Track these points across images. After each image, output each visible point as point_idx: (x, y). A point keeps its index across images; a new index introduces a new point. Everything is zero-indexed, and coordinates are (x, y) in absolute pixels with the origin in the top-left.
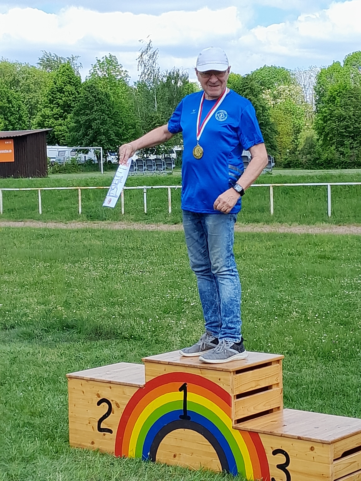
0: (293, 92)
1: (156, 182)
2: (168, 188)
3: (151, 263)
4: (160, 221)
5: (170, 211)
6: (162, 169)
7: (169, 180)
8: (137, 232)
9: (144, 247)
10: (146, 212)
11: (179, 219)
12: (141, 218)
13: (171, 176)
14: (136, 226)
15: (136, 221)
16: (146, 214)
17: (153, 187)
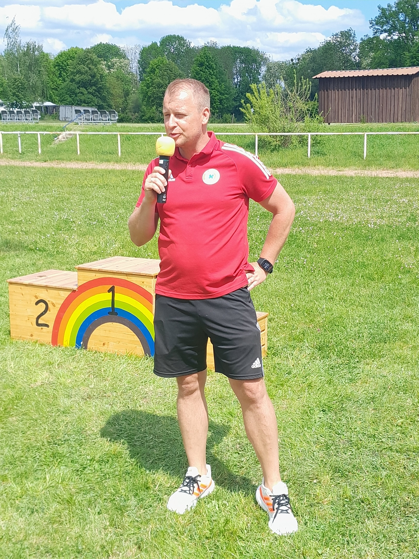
0: (122, 64)
1: (26, 129)
2: (37, 134)
3: (34, 191)
4: (32, 159)
5: (40, 152)
6: (31, 119)
7: (36, 127)
8: (18, 167)
9: (25, 179)
10: (20, 152)
11: (47, 158)
12: (16, 157)
13: (38, 124)
14: (13, 163)
15: (13, 159)
16: (21, 154)
17: (26, 132)
